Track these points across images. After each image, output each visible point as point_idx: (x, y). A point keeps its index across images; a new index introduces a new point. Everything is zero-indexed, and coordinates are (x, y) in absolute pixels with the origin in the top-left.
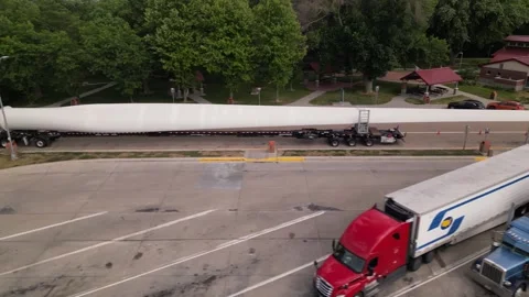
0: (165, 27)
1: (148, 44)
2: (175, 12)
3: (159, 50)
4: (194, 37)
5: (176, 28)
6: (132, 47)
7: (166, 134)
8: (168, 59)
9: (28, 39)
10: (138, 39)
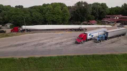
0: (47, 13)
1: (43, 16)
2: (49, 11)
3: (46, 17)
4: (52, 15)
5: (49, 14)
6: (41, 17)
7: (49, 30)
8: (47, 19)
9: (23, 15)
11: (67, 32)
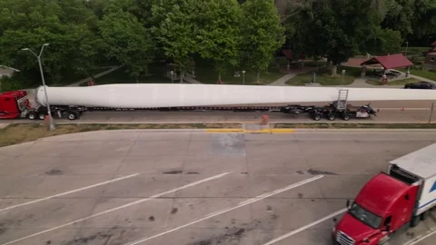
0: (168, 20)
1: (153, 35)
2: (177, 7)
3: (163, 39)
4: (192, 28)
5: (179, 21)
6: (140, 37)
7: (174, 109)
8: (170, 46)
9: (55, 30)
10: (144, 29)
11: (267, 129)
